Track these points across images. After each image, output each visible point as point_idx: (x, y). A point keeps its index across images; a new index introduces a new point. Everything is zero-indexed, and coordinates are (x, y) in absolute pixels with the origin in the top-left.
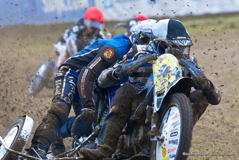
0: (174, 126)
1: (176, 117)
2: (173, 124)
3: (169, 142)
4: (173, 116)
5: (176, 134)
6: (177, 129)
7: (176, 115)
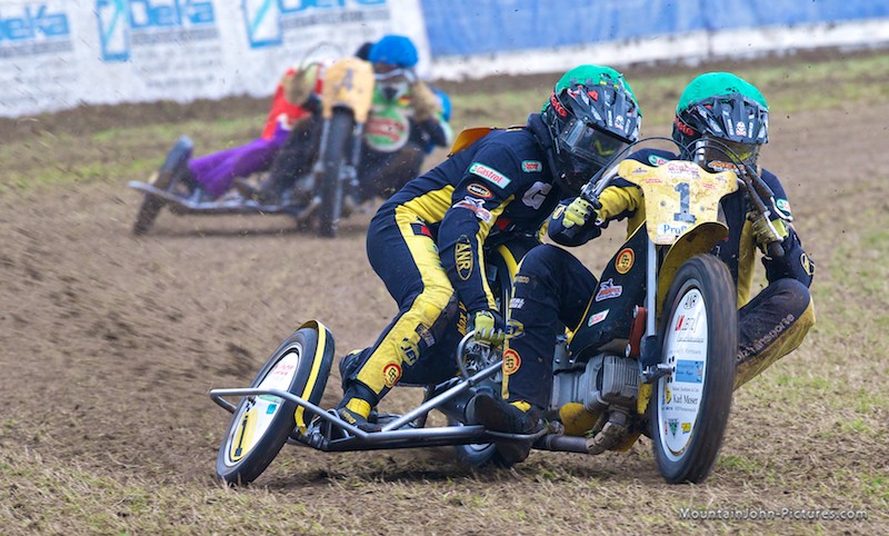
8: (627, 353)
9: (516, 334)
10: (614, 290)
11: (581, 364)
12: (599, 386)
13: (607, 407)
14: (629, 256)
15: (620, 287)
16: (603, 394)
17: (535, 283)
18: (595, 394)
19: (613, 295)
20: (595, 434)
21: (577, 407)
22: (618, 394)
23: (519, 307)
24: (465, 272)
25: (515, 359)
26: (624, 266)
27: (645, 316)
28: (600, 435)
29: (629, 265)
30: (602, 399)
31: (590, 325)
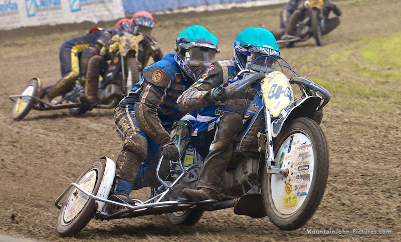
0: (303, 159)
1: (305, 147)
2: (301, 155)
3: (296, 177)
4: (299, 145)
5: (307, 168)
6: (307, 162)
7: (304, 145)
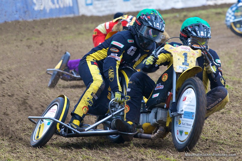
8: (165, 107)
9: (128, 100)
10: (161, 87)
11: (150, 110)
12: (156, 118)
13: (158, 125)
14: (166, 76)
15: (163, 86)
16: (157, 120)
17: (134, 83)
18: (154, 120)
19: (161, 88)
20: (154, 133)
21: (148, 124)
22: (162, 120)
23: (129, 91)
24: (111, 79)
25: (128, 108)
26: (165, 78)
27: (172, 95)
28: (156, 134)
29: (166, 79)
30: (157, 122)
31: (153, 98)
